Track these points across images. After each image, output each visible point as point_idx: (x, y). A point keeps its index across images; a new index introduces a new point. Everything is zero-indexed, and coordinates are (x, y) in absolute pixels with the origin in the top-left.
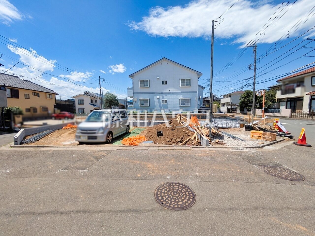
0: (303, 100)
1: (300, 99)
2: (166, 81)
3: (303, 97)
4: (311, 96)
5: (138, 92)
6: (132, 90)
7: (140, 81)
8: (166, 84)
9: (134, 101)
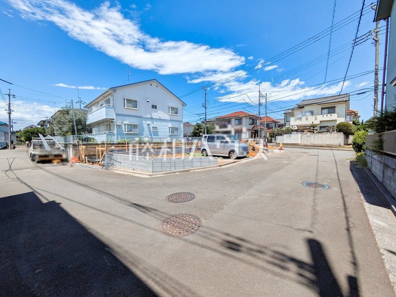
2: (156, 106)
3: (230, 131)
4: (235, 131)
5: (123, 114)
6: (113, 110)
7: (126, 99)
8: (156, 109)
9: (117, 126)
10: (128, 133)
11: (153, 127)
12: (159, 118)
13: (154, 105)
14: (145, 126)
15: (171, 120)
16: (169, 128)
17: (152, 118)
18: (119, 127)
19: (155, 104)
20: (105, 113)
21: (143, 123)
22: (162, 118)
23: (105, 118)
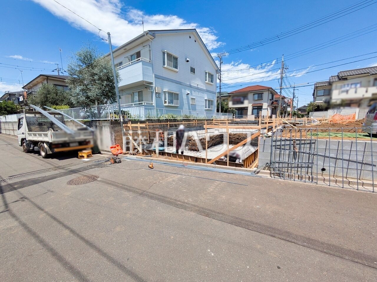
0: (247, 109)
1: (246, 109)
2: (194, 69)
3: (247, 107)
4: (253, 107)
5: (162, 76)
6: (151, 68)
7: (166, 53)
8: (194, 73)
9: (156, 93)
10: (169, 105)
11: (192, 99)
12: (197, 86)
13: (192, 68)
14: (185, 97)
15: (207, 91)
16: (206, 100)
17: (191, 86)
18: (158, 94)
20: (141, 72)
21: (183, 92)
22: (200, 87)
23: (142, 80)
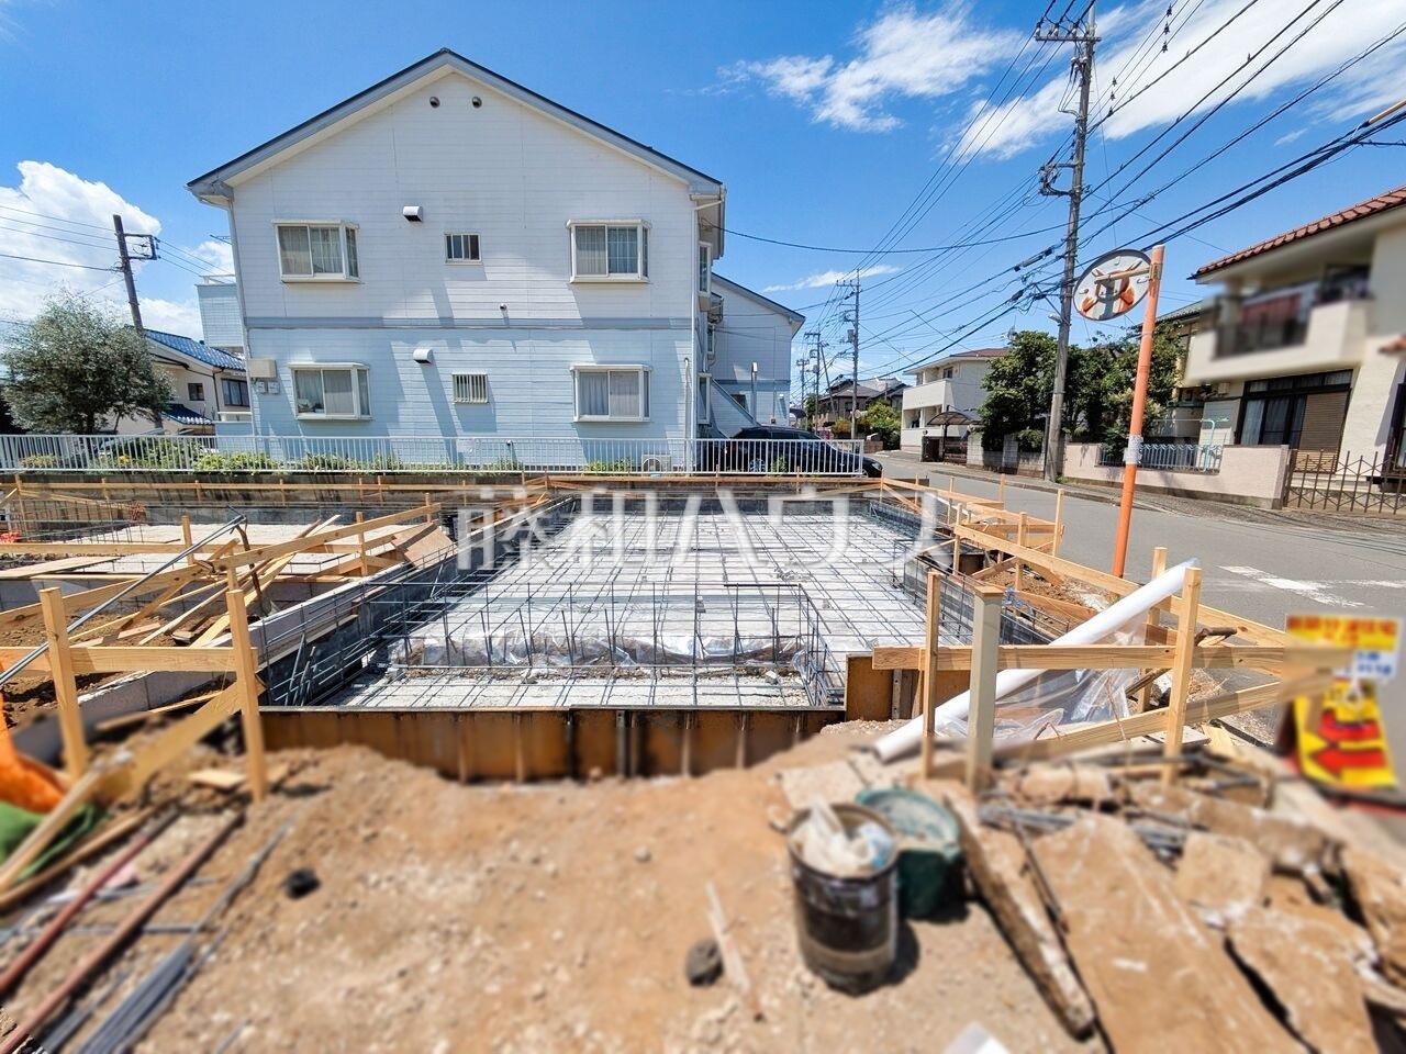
1: (1332, 384)
3: (1350, 370)
5: (281, 315)
6: (235, 300)
7: (277, 228)
8: (477, 256)
9: (254, 381)
10: (307, 415)
11: (460, 380)
12: (499, 315)
13: (457, 238)
14: (411, 376)
15: (591, 324)
16: (573, 372)
17: (448, 323)
19: (463, 231)
21: (396, 356)
22: (524, 315)
